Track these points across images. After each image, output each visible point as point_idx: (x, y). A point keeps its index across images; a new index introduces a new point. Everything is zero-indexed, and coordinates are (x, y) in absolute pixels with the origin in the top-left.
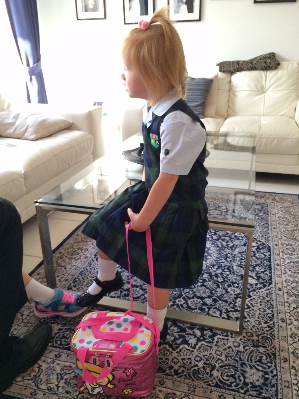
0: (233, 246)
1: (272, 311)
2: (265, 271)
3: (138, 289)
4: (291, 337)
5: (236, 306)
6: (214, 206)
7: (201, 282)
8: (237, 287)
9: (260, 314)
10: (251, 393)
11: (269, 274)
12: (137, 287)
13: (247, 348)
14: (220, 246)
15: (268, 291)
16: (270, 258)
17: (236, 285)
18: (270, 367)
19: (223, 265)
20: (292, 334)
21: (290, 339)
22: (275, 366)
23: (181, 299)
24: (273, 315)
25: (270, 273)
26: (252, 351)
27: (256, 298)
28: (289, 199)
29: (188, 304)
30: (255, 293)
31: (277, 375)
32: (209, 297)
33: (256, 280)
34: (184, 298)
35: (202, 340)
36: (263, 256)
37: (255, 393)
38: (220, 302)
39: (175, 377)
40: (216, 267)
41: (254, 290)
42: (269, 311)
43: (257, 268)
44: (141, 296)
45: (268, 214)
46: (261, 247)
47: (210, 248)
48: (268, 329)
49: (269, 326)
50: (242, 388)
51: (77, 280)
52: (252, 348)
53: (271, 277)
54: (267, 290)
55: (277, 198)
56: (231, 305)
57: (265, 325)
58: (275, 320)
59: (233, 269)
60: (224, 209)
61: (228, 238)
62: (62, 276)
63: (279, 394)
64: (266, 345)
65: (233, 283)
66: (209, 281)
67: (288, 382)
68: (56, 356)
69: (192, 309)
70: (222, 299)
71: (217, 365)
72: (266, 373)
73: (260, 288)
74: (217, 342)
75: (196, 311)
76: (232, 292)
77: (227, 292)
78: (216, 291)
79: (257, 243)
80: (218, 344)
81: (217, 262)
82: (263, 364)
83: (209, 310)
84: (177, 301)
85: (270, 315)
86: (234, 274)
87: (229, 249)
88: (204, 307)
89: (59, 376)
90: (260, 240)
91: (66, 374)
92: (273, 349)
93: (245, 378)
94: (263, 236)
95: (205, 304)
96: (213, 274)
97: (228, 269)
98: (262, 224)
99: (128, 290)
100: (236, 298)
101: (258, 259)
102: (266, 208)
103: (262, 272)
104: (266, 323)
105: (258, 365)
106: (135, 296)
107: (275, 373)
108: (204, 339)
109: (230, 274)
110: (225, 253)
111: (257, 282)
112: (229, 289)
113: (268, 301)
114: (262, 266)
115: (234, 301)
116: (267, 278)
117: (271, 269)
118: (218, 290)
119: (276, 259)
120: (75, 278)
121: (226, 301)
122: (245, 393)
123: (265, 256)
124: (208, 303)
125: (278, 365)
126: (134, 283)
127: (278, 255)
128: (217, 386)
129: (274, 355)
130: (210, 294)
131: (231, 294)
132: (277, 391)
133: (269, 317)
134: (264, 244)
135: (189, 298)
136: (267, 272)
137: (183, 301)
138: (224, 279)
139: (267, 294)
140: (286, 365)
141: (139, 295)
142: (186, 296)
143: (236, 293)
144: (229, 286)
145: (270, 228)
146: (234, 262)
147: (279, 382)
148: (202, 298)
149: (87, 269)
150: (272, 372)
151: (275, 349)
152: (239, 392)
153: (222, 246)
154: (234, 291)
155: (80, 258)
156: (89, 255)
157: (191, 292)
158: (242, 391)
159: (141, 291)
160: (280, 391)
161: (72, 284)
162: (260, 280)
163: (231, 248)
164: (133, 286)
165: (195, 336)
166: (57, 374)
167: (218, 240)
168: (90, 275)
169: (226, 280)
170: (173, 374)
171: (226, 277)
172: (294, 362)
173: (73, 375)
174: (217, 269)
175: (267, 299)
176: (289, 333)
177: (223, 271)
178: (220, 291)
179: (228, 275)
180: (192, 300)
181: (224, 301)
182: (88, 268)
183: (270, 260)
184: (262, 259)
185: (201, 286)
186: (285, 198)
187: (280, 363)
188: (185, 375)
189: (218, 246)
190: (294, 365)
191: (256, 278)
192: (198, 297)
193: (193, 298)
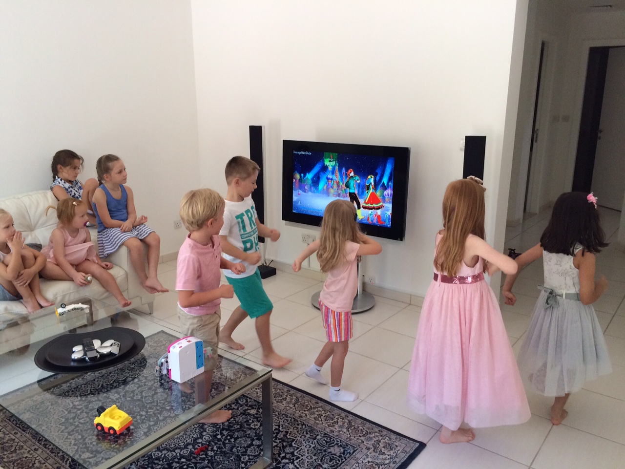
1: (290, 417)
7: (231, 438)
8: (253, 422)
13: (314, 443)
17: (250, 421)
18: (334, 440)
20: (315, 419)
22: (334, 438)
24: (294, 418)
26: (317, 442)
31: (341, 440)
32: (252, 440)
34: (243, 455)
37: (348, 455)
48: (304, 426)
49: (302, 425)
50: (342, 459)
52: (315, 441)
57: (300, 426)
58: (299, 420)
63: (354, 445)
64: (316, 434)
65: (247, 421)
67: (347, 438)
70: (260, 435)
71: (320, 462)
72: (337, 444)
74: (300, 454)
76: (257, 427)
77: (254, 429)
78: (249, 434)
82: (330, 442)
92: (322, 433)
93: (335, 455)
95: (259, 446)
104: (298, 425)
105: (329, 445)
107: (339, 440)
111: (255, 410)
112: (252, 427)
122: (346, 460)
124: (258, 444)
125: (334, 436)
129: (325, 434)
130: (249, 439)
131: (259, 428)
133: (294, 421)
135: (246, 452)
137: (246, 457)
142: (241, 453)
143: (259, 425)
144: (250, 425)
147: (345, 441)
148: (251, 445)
150: (338, 441)
151: (322, 431)
152: (344, 462)
154: (256, 425)
157: (239, 449)
158: (344, 460)
160: (352, 444)
162: (254, 407)
172: (336, 429)
176: (313, 419)
178: (250, 432)
180: (248, 451)
181: (263, 435)
185: (235, 440)
187: (333, 435)
190: (338, 429)
192: (248, 447)
193: (246, 450)
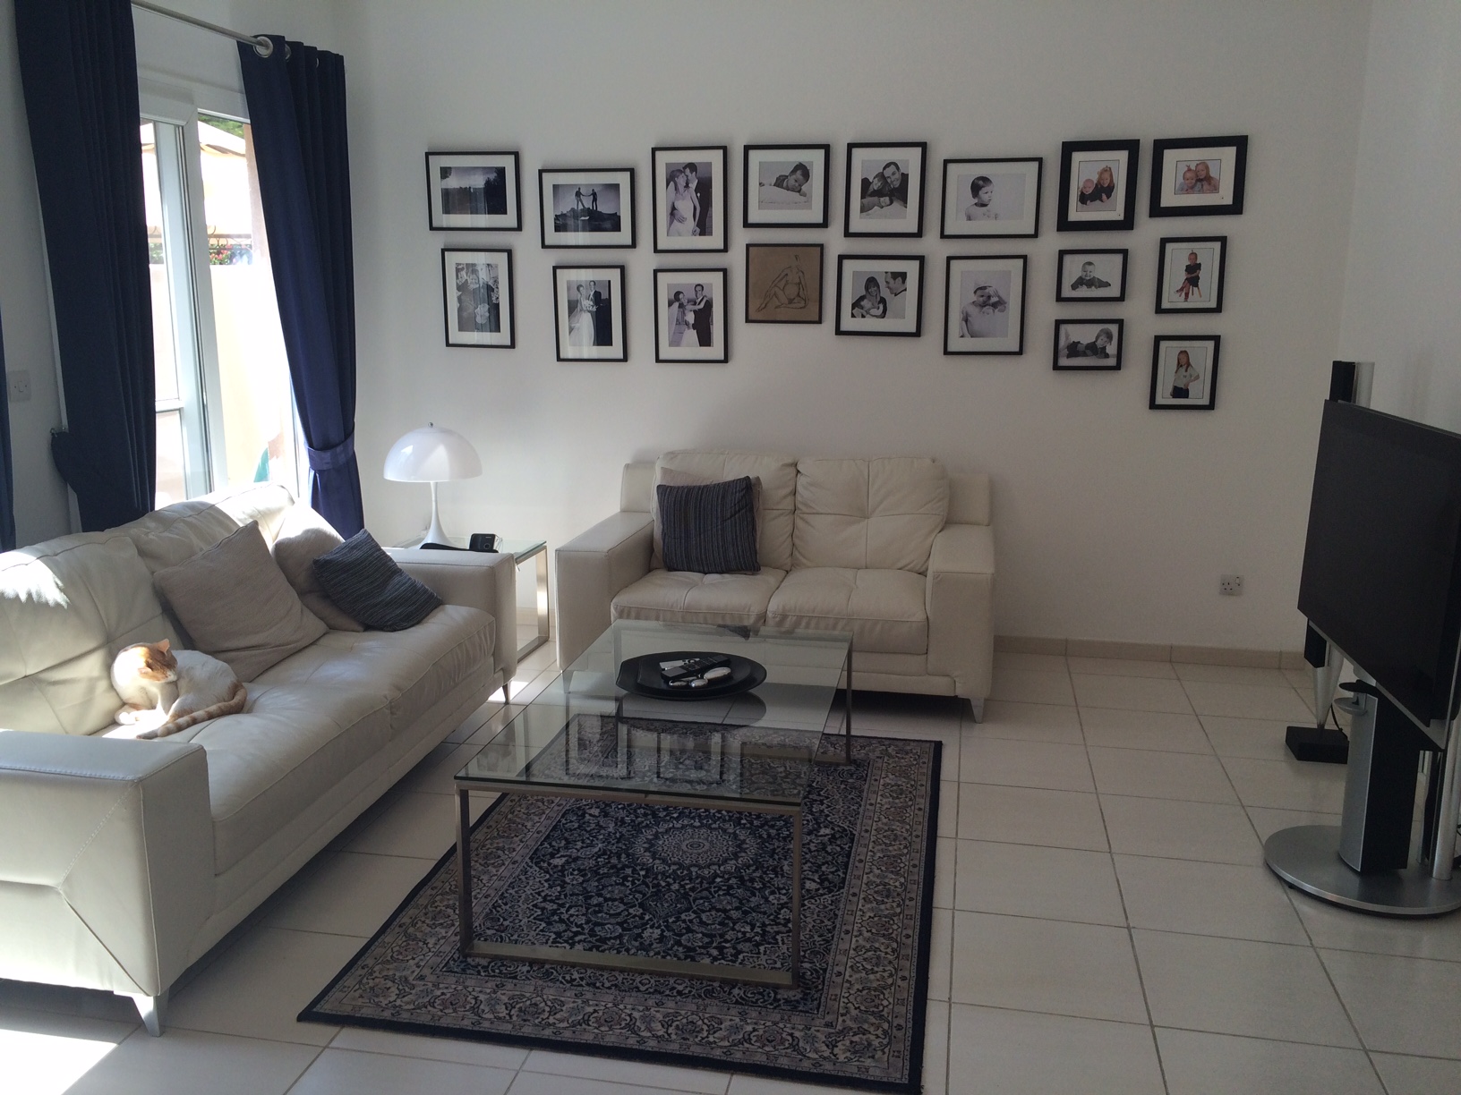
0: (788, 836)
1: (833, 923)
2: (836, 871)
3: (616, 903)
4: (854, 950)
5: (779, 918)
6: (762, 766)
7: (724, 890)
8: (784, 894)
9: (814, 926)
10: (783, 1007)
11: (842, 875)
12: (615, 900)
14: (765, 836)
15: (834, 898)
16: (850, 852)
17: (784, 891)
18: (814, 983)
19: (765, 866)
20: (857, 947)
21: (852, 952)
22: (823, 980)
23: (690, 913)
24: (835, 927)
25: (845, 873)
27: (813, 906)
28: (914, 751)
29: (701, 919)
30: (813, 901)
31: (822, 990)
32: (737, 909)
33: (818, 883)
34: (694, 912)
35: (720, 959)
36: (838, 849)
37: (788, 1008)
38: (754, 914)
39: (679, 997)
40: (754, 868)
41: (812, 898)
42: (830, 923)
43: (824, 868)
44: (622, 911)
45: (865, 780)
46: (837, 836)
47: (745, 840)
48: (822, 943)
49: (824, 940)
51: (506, 895)
53: (844, 879)
54: (833, 896)
55: (890, 750)
56: (772, 917)
57: (819, 939)
58: (836, 933)
59: (783, 870)
60: (781, 772)
61: (783, 823)
62: (479, 891)
63: (822, 1007)
64: (815, 960)
65: (779, 889)
66: (739, 888)
67: (835, 995)
68: (497, 986)
69: (708, 925)
70: (758, 910)
72: (808, 988)
73: (825, 894)
74: (743, 960)
75: (713, 927)
76: (775, 902)
77: (766, 900)
78: (748, 901)
79: (833, 829)
80: (745, 962)
81: (756, 861)
83: (734, 925)
84: (683, 916)
85: (829, 927)
86: (783, 876)
87: (780, 841)
88: (726, 921)
89: (509, 1005)
90: (840, 824)
91: (517, 1003)
92: (824, 965)
94: (847, 818)
95: (730, 918)
96: (746, 878)
97: (774, 870)
98: (850, 797)
99: (599, 905)
100: (780, 909)
101: (829, 854)
102: (866, 768)
103: (832, 873)
104: (821, 936)
106: (612, 912)
107: (820, 988)
108: (723, 958)
109: (777, 876)
110: (771, 847)
111: (818, 886)
112: (771, 898)
113: (831, 910)
114: (833, 863)
115: (775, 911)
116: (837, 880)
117: (847, 868)
118: (753, 899)
119: (859, 851)
120: (503, 893)
121: (765, 913)
123: (842, 848)
124: (734, 916)
125: (827, 980)
126: (608, 896)
127: (866, 846)
128: (737, 1002)
129: (824, 970)
130: (738, 905)
131: (773, 904)
132: (819, 1004)
133: (828, 930)
134: (845, 830)
135: (704, 912)
136: (840, 873)
137: (693, 916)
138: (763, 884)
139: (832, 901)
140: (839, 980)
141: (618, 911)
142: (698, 909)
143: (782, 902)
144: (773, 893)
145: (863, 803)
146: (786, 859)
147: (824, 996)
148: (725, 911)
149: (520, 879)
150: (816, 987)
151: (827, 964)
153: (769, 835)
154: (779, 899)
155: (504, 864)
156: (518, 858)
157: (706, 904)
158: (772, 1007)
159: (621, 905)
161: (500, 902)
162: (826, 883)
163: (785, 839)
164: (606, 900)
165: (710, 955)
166: (505, 1004)
167: (762, 826)
168: (528, 887)
169: (768, 885)
170: (675, 994)
171: (769, 882)
172: (851, 976)
173: (528, 1002)
174: (754, 871)
175: (830, 907)
176: (853, 946)
177: (765, 873)
178: (754, 901)
179: (772, 879)
180: (708, 914)
181: (760, 913)
182: (523, 877)
183: (848, 856)
184: (835, 854)
185: (724, 894)
186: (909, 748)
187: (830, 977)
188: (694, 995)
189: (761, 837)
190: (852, 979)
191: (818, 881)
192: (718, 910)
193: (710, 911)
